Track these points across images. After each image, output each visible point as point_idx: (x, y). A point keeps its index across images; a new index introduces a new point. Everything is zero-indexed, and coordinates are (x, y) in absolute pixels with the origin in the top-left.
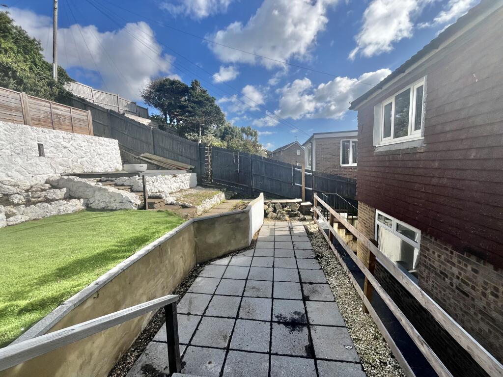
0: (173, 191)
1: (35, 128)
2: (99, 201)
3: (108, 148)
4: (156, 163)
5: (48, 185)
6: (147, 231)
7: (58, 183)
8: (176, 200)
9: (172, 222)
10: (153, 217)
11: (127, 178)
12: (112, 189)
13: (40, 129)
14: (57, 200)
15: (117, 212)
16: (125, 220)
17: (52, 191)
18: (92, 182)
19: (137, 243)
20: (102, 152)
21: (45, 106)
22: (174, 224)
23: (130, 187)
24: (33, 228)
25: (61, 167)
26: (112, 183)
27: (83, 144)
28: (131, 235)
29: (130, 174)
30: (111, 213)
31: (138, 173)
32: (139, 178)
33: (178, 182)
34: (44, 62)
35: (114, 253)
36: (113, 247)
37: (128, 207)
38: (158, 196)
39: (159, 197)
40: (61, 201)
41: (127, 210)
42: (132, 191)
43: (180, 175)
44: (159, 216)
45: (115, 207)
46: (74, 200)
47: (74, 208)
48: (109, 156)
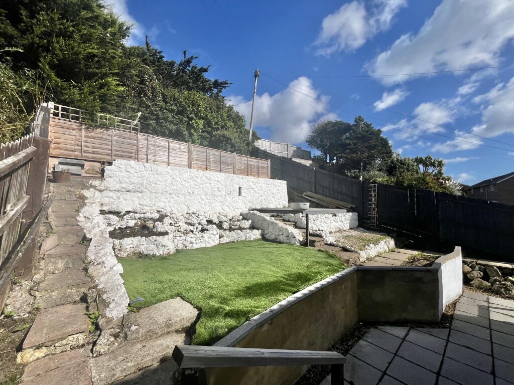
0: (333, 231)
1: (238, 176)
2: (271, 233)
3: (280, 188)
4: (316, 201)
5: (241, 217)
6: (310, 270)
7: (247, 215)
8: (335, 241)
9: (333, 265)
10: (314, 256)
11: (293, 215)
12: (281, 224)
13: (241, 176)
14: (245, 229)
15: (284, 245)
16: (290, 254)
17: (243, 221)
18: (267, 217)
19: (301, 280)
20: (275, 191)
21: (244, 160)
22: (335, 267)
23: (294, 223)
24: (232, 248)
25: (249, 204)
26: (281, 218)
27: (263, 185)
28: (296, 271)
29: (295, 212)
30: (279, 245)
31: (301, 211)
32: (302, 215)
33: (337, 222)
34: (246, 130)
35: (283, 285)
36: (282, 279)
37: (293, 242)
38: (318, 235)
39: (320, 236)
40: (248, 230)
41: (292, 245)
42: (296, 227)
43: (340, 214)
44: (319, 255)
45: (282, 240)
46: (255, 230)
47: (255, 237)
48: (280, 195)
